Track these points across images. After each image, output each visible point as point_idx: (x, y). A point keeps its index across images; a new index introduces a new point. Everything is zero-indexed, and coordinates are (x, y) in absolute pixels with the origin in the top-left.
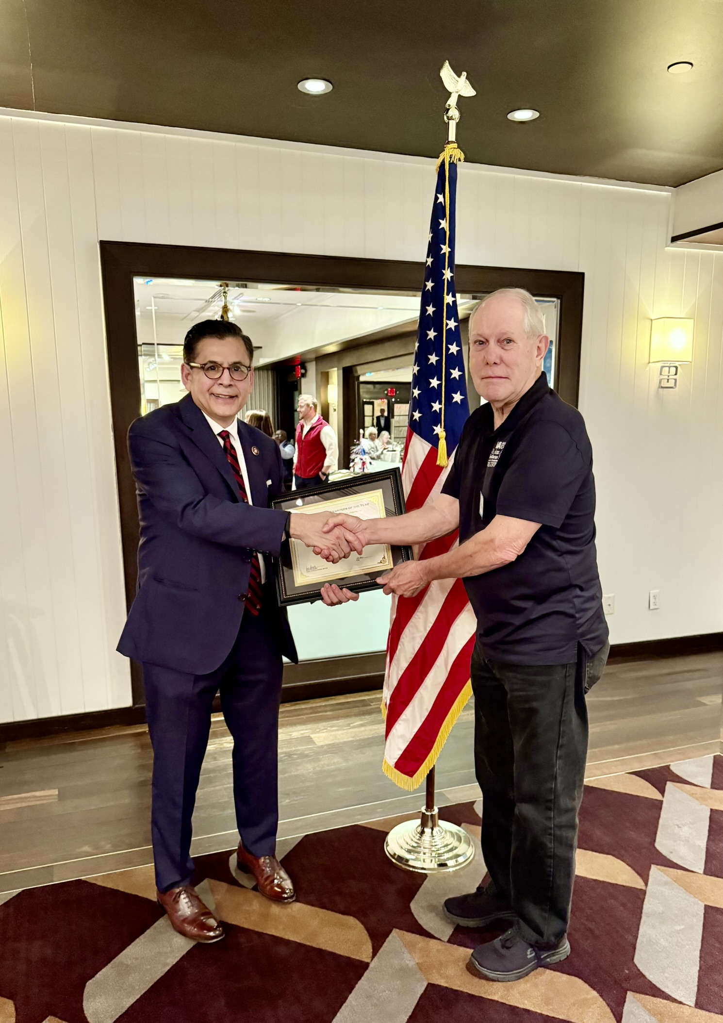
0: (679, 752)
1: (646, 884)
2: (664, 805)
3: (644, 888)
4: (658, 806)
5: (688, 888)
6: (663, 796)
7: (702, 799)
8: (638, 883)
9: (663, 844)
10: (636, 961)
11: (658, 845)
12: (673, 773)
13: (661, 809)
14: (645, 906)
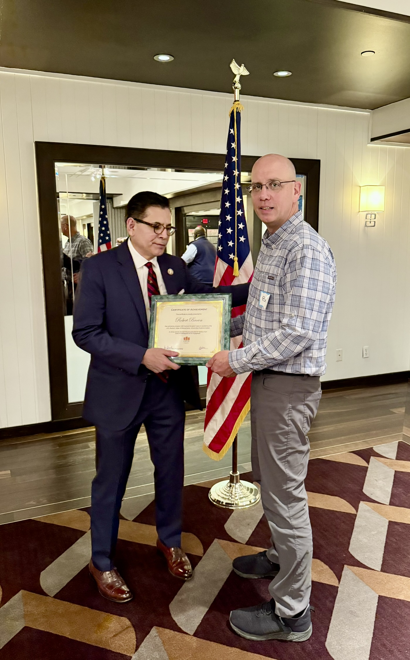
0: (379, 440)
1: (357, 511)
2: (369, 469)
3: (356, 513)
4: (365, 470)
5: (380, 513)
6: (368, 464)
7: (390, 466)
8: (352, 511)
9: (367, 490)
10: (350, 550)
11: (364, 491)
12: (375, 452)
13: (367, 471)
14: (356, 523)
